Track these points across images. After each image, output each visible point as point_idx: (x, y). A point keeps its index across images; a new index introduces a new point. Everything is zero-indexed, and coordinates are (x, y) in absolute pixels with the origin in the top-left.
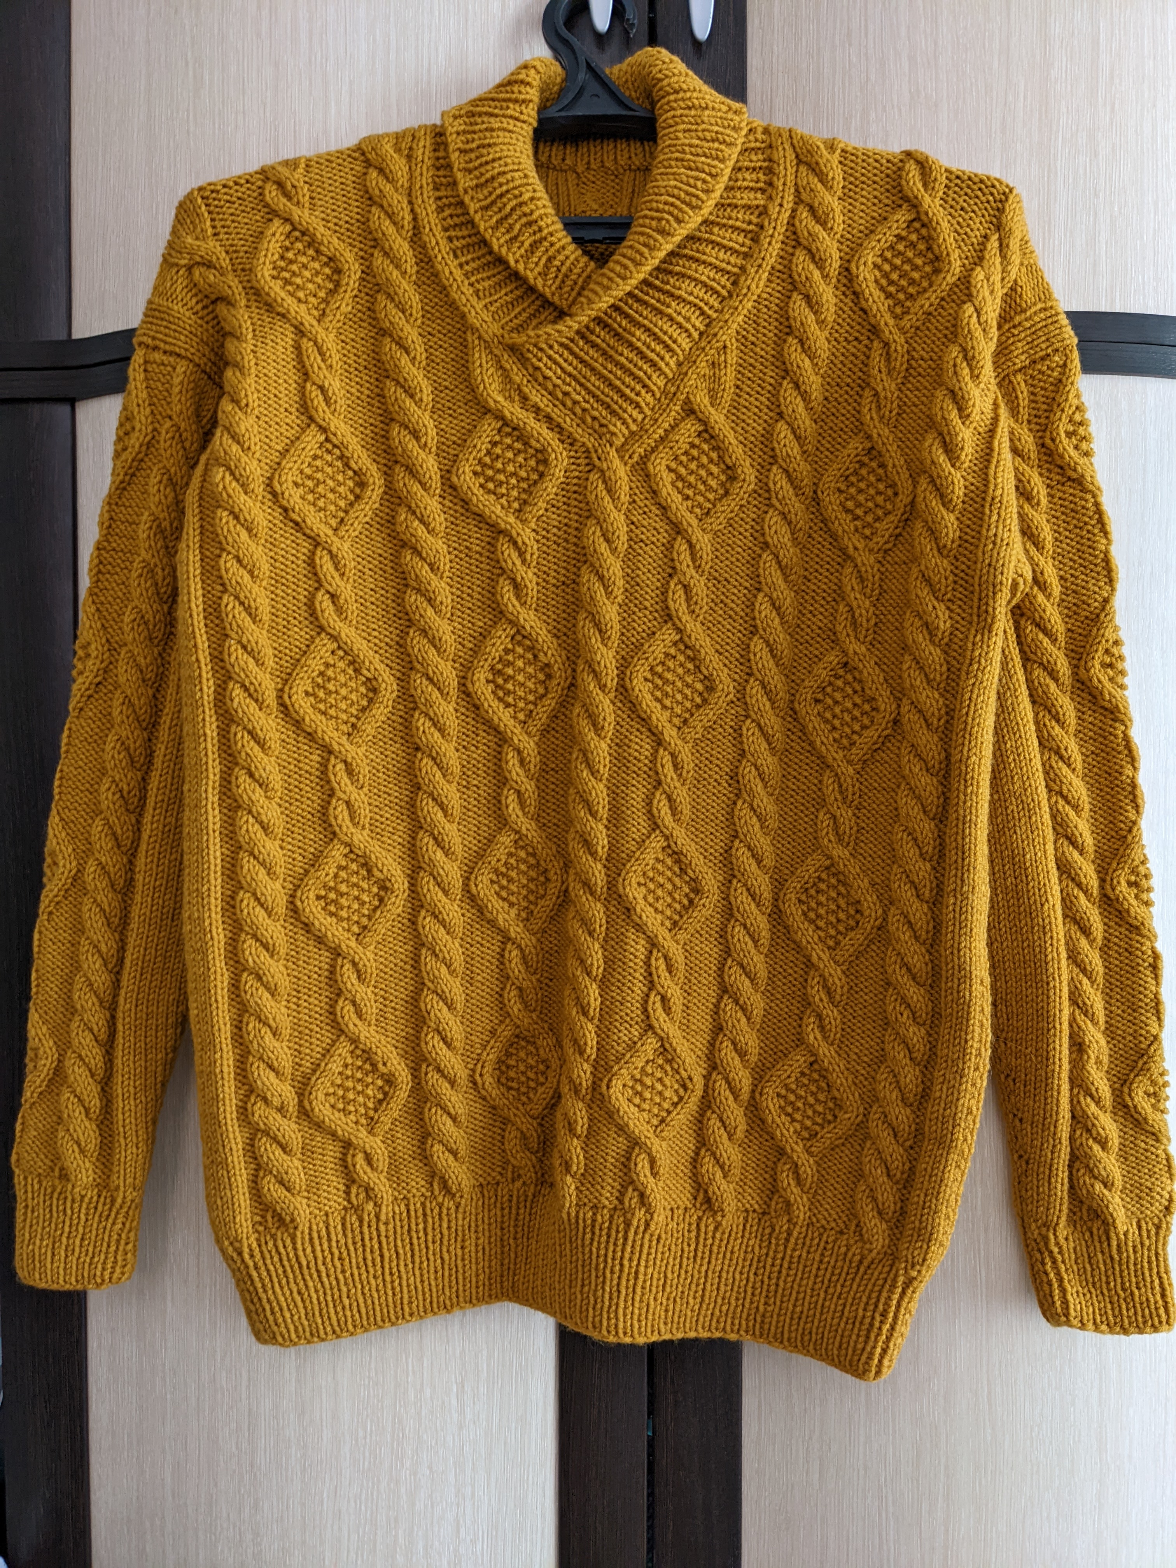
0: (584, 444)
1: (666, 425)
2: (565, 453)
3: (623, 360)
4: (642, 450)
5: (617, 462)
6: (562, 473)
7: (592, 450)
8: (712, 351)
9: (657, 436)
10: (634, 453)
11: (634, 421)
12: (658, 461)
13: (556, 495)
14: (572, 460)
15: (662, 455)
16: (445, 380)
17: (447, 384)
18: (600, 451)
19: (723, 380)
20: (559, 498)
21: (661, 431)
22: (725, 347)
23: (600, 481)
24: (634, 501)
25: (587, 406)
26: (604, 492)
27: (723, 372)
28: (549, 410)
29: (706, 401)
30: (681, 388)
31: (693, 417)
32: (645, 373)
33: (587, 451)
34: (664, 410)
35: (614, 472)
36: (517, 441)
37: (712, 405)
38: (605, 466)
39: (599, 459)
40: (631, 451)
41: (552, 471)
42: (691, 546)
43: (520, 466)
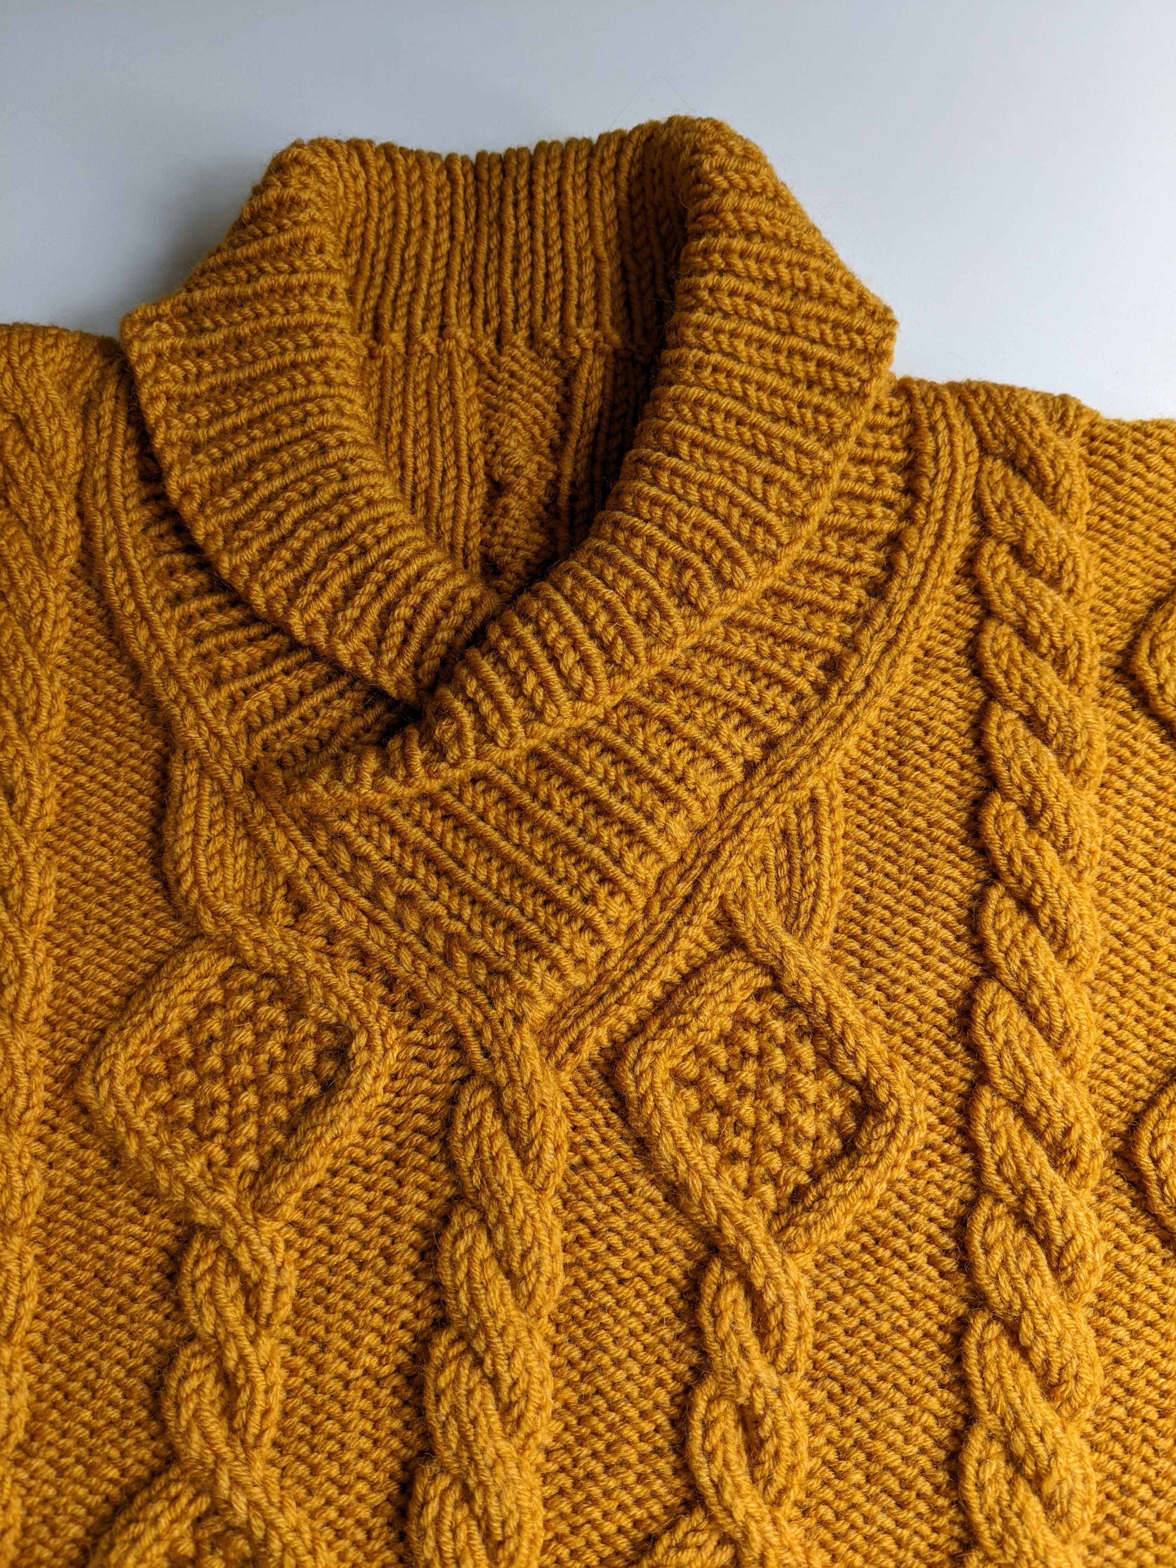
0: (446, 1016)
1: (667, 973)
2: (393, 1034)
3: (551, 818)
4: (602, 1033)
5: (534, 1062)
6: (384, 1081)
7: (469, 1033)
8: (780, 808)
9: (642, 1000)
10: (581, 1038)
11: (579, 962)
12: (647, 1060)
13: (365, 1135)
14: (413, 1051)
15: (658, 1046)
16: (102, 858)
17: (105, 867)
18: (488, 1034)
19: (811, 872)
20: (372, 1142)
21: (654, 988)
22: (814, 801)
23: (490, 1109)
24: (586, 1163)
25: (458, 927)
26: (501, 1141)
27: (811, 854)
28: (359, 933)
29: (773, 918)
30: (706, 885)
31: (737, 954)
32: (607, 850)
33: (455, 1031)
34: (662, 936)
35: (528, 1089)
36: (270, 1002)
37: (788, 929)
38: (502, 1075)
39: (487, 1054)
40: (573, 1035)
41: (354, 1078)
42: (753, 1294)
43: (272, 1063)
